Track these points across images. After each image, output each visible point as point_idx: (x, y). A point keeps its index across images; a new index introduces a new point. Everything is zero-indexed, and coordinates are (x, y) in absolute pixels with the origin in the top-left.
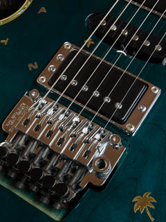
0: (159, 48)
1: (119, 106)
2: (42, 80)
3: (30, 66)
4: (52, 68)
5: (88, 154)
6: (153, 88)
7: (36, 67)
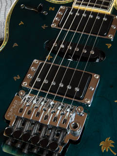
0: (92, 52)
1: (77, 89)
2: (25, 84)
3: (15, 78)
4: (29, 76)
5: (65, 121)
6: (95, 75)
7: (19, 78)
